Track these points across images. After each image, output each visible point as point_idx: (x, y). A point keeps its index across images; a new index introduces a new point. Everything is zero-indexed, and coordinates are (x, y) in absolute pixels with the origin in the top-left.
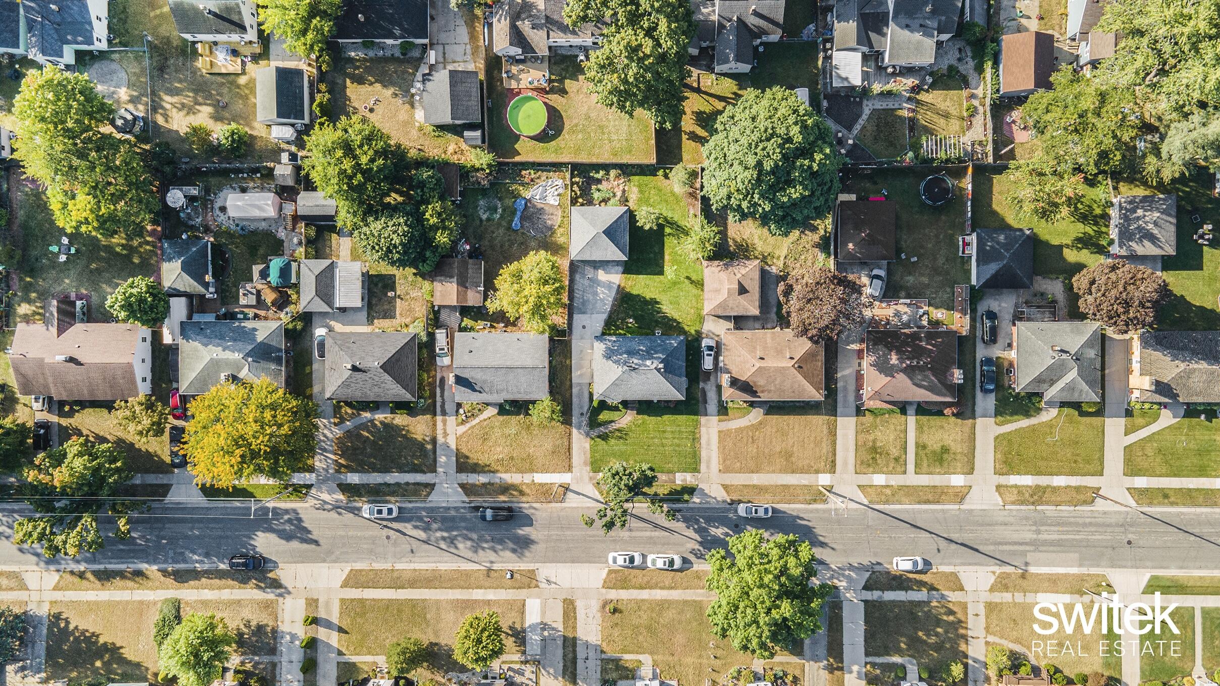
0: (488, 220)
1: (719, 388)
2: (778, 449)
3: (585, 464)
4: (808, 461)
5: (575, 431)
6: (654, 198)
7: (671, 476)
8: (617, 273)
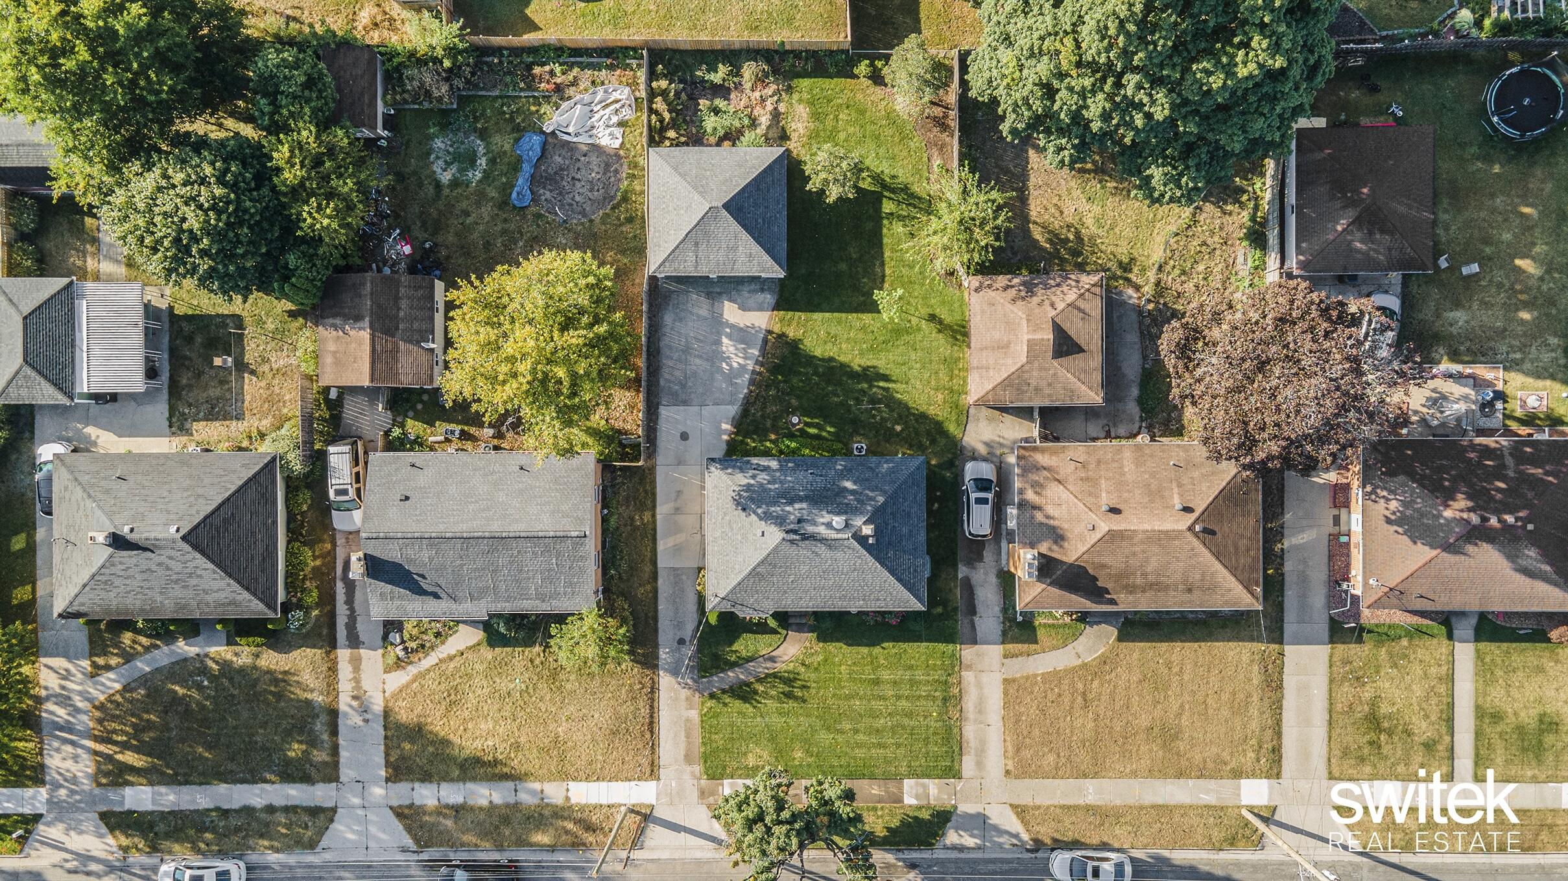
0: (455, 183)
1: (1007, 581)
2: (1144, 721)
3: (688, 759)
4: (1214, 750)
5: (665, 681)
6: (847, 129)
7: (892, 787)
8: (760, 309)
